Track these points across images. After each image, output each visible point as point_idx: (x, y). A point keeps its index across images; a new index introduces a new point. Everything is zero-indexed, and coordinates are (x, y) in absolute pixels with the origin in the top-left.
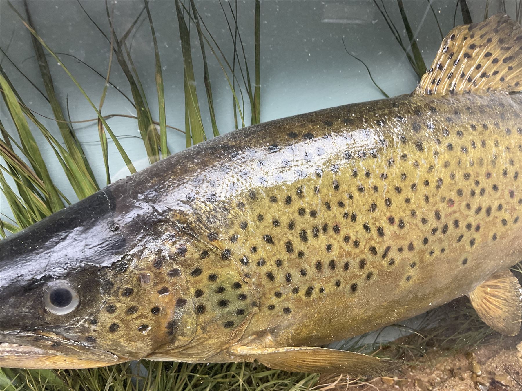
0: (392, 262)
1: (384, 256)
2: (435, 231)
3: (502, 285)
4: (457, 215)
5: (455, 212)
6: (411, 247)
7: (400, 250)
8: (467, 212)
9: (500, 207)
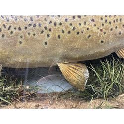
0: (12, 33)
1: (9, 29)
2: (30, 25)
3: (80, 70)
4: (40, 22)
5: (39, 20)
6: (20, 29)
7: (15, 28)
8: (45, 22)
9: (60, 24)
